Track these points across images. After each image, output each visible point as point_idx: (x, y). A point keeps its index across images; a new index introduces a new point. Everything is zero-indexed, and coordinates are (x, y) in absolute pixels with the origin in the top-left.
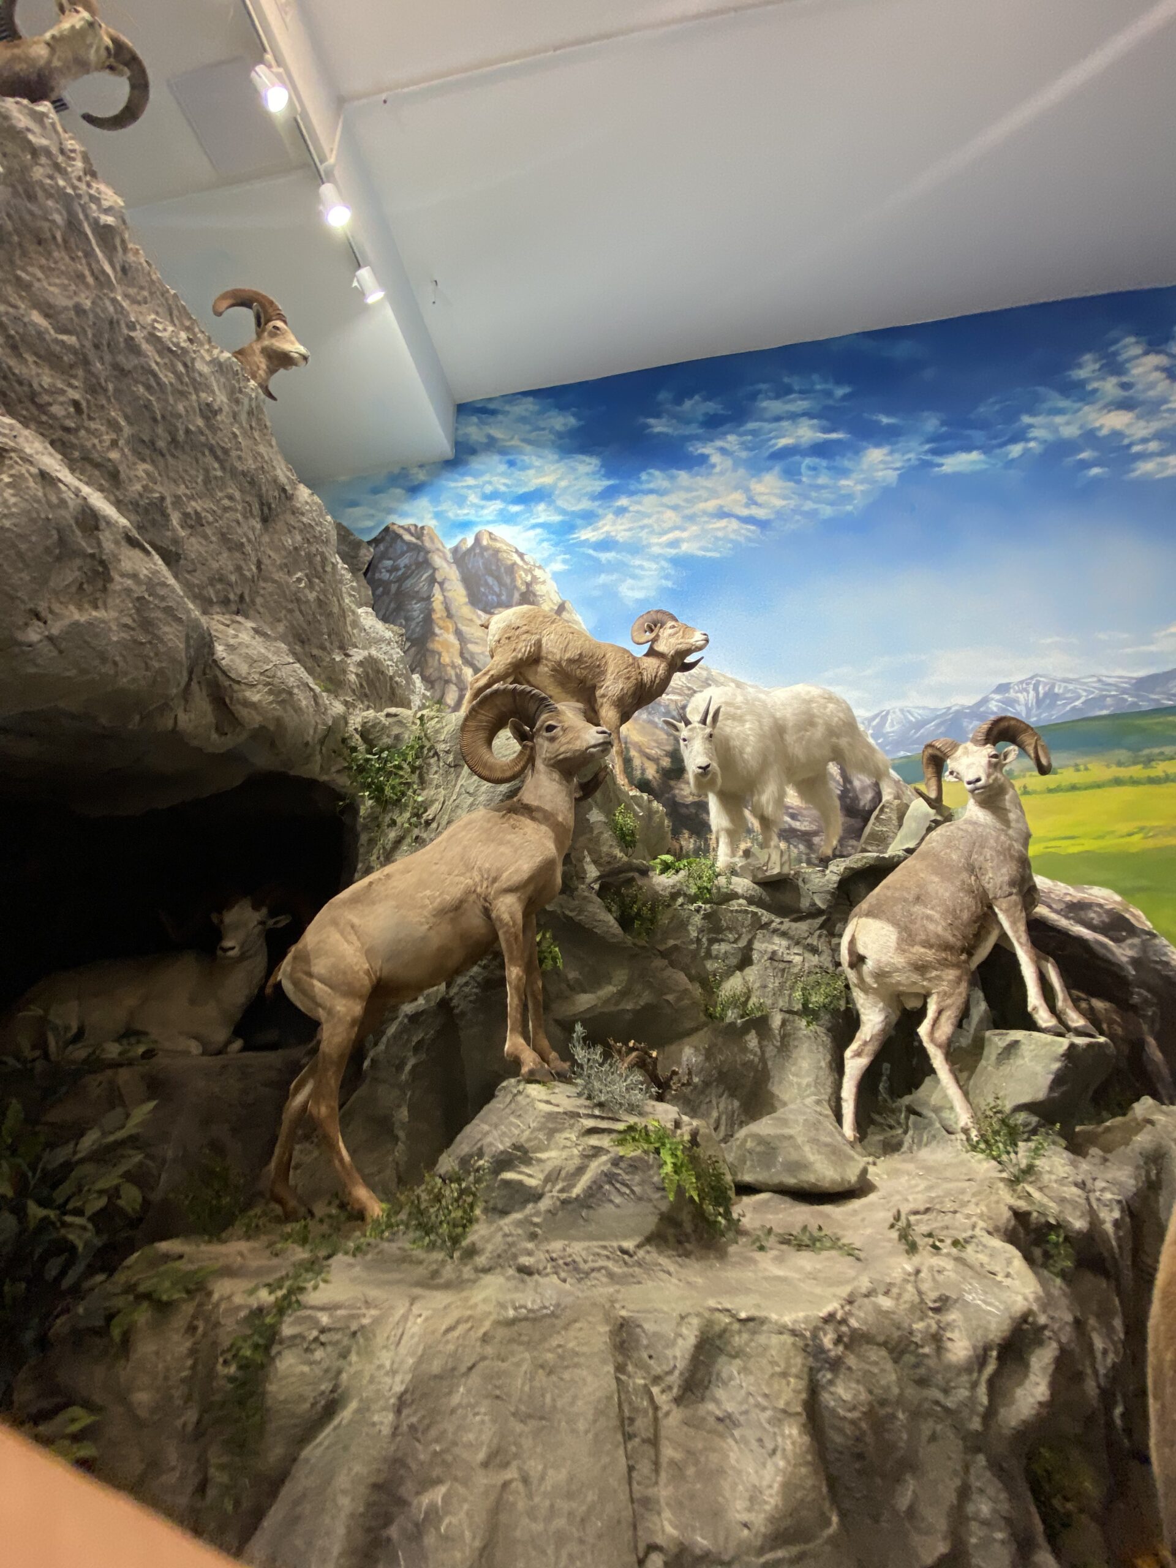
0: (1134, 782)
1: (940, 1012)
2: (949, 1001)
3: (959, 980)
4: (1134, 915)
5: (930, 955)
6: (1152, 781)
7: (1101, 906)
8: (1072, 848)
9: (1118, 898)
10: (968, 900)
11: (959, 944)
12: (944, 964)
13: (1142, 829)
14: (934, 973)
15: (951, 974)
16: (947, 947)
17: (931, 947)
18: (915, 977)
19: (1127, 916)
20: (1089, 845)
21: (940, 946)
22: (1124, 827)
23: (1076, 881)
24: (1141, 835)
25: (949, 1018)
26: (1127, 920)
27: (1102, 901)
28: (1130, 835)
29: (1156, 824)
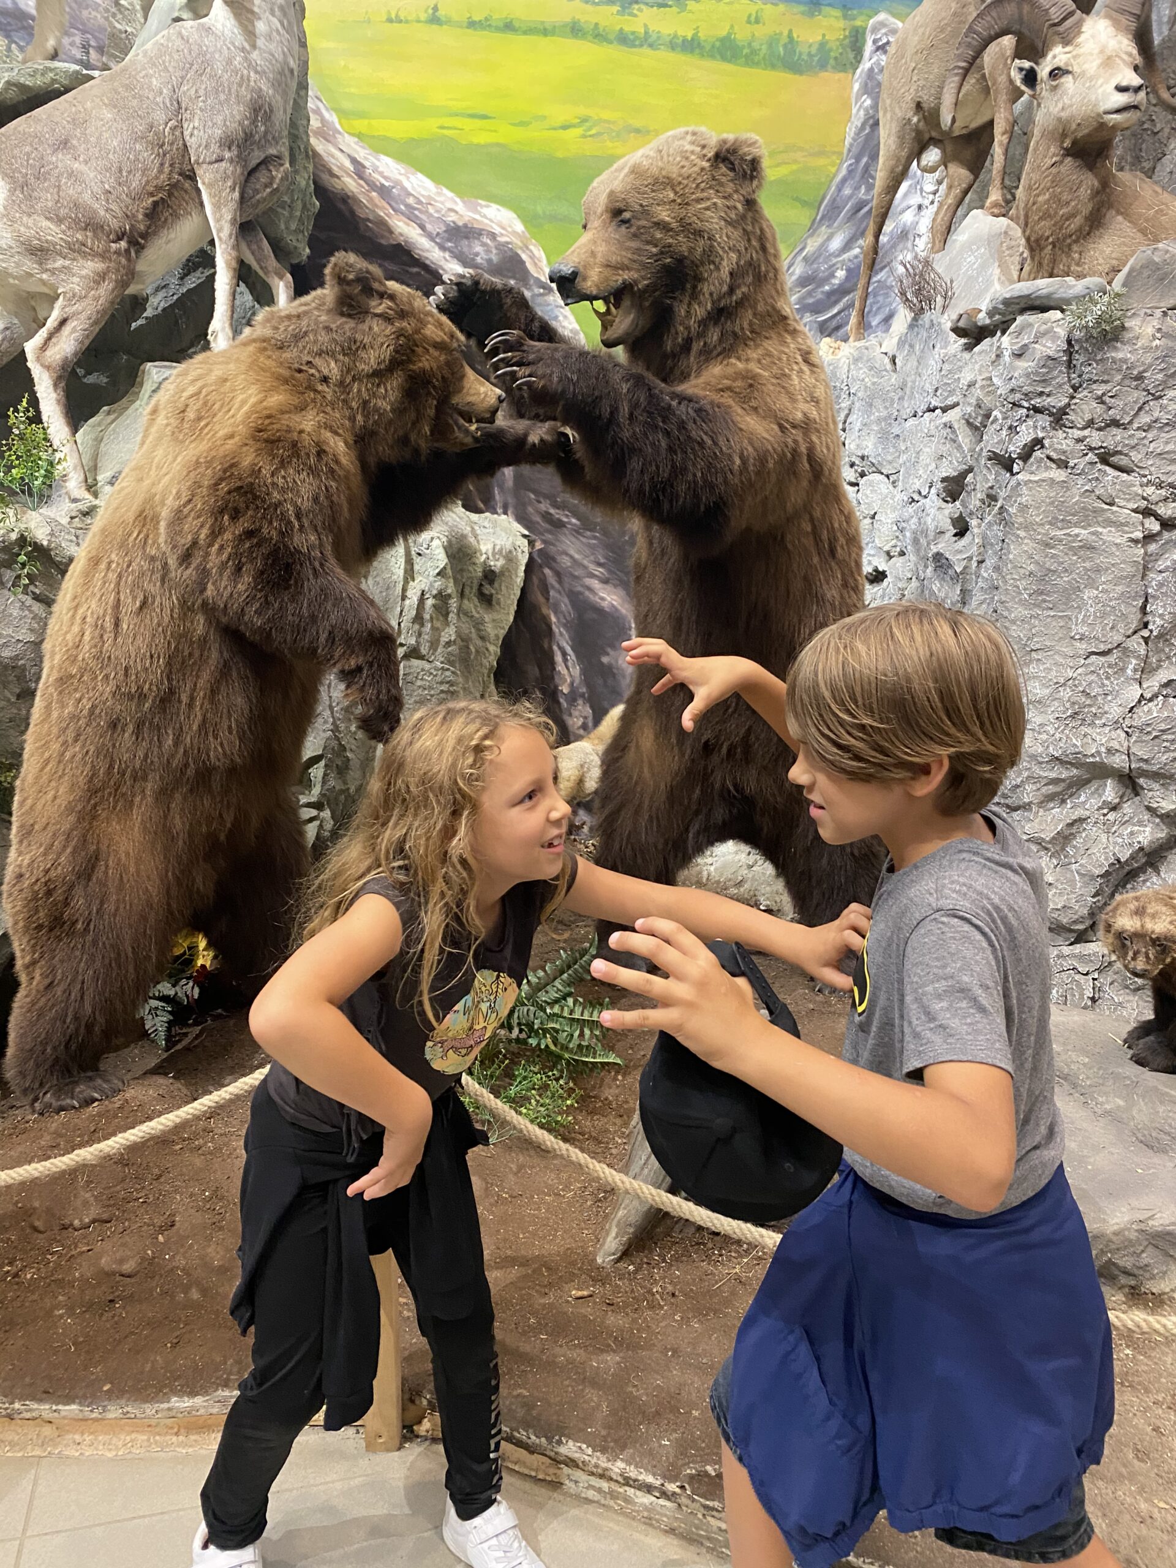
0: (599, 36)
1: (63, 322)
2: (78, 307)
3: (102, 277)
4: (532, 257)
5: (53, 233)
6: (624, 39)
7: (493, 236)
8: (480, 135)
9: (519, 227)
10: (148, 157)
11: (115, 224)
12: (78, 250)
13: (584, 120)
14: (60, 263)
15: (90, 267)
16: (93, 225)
17: (60, 220)
18: (29, 265)
19: (524, 257)
20: (504, 134)
21: (76, 221)
22: (562, 113)
23: (472, 192)
24: (578, 131)
25: (74, 330)
26: (523, 263)
27: (497, 230)
28: (565, 127)
29: (606, 115)
